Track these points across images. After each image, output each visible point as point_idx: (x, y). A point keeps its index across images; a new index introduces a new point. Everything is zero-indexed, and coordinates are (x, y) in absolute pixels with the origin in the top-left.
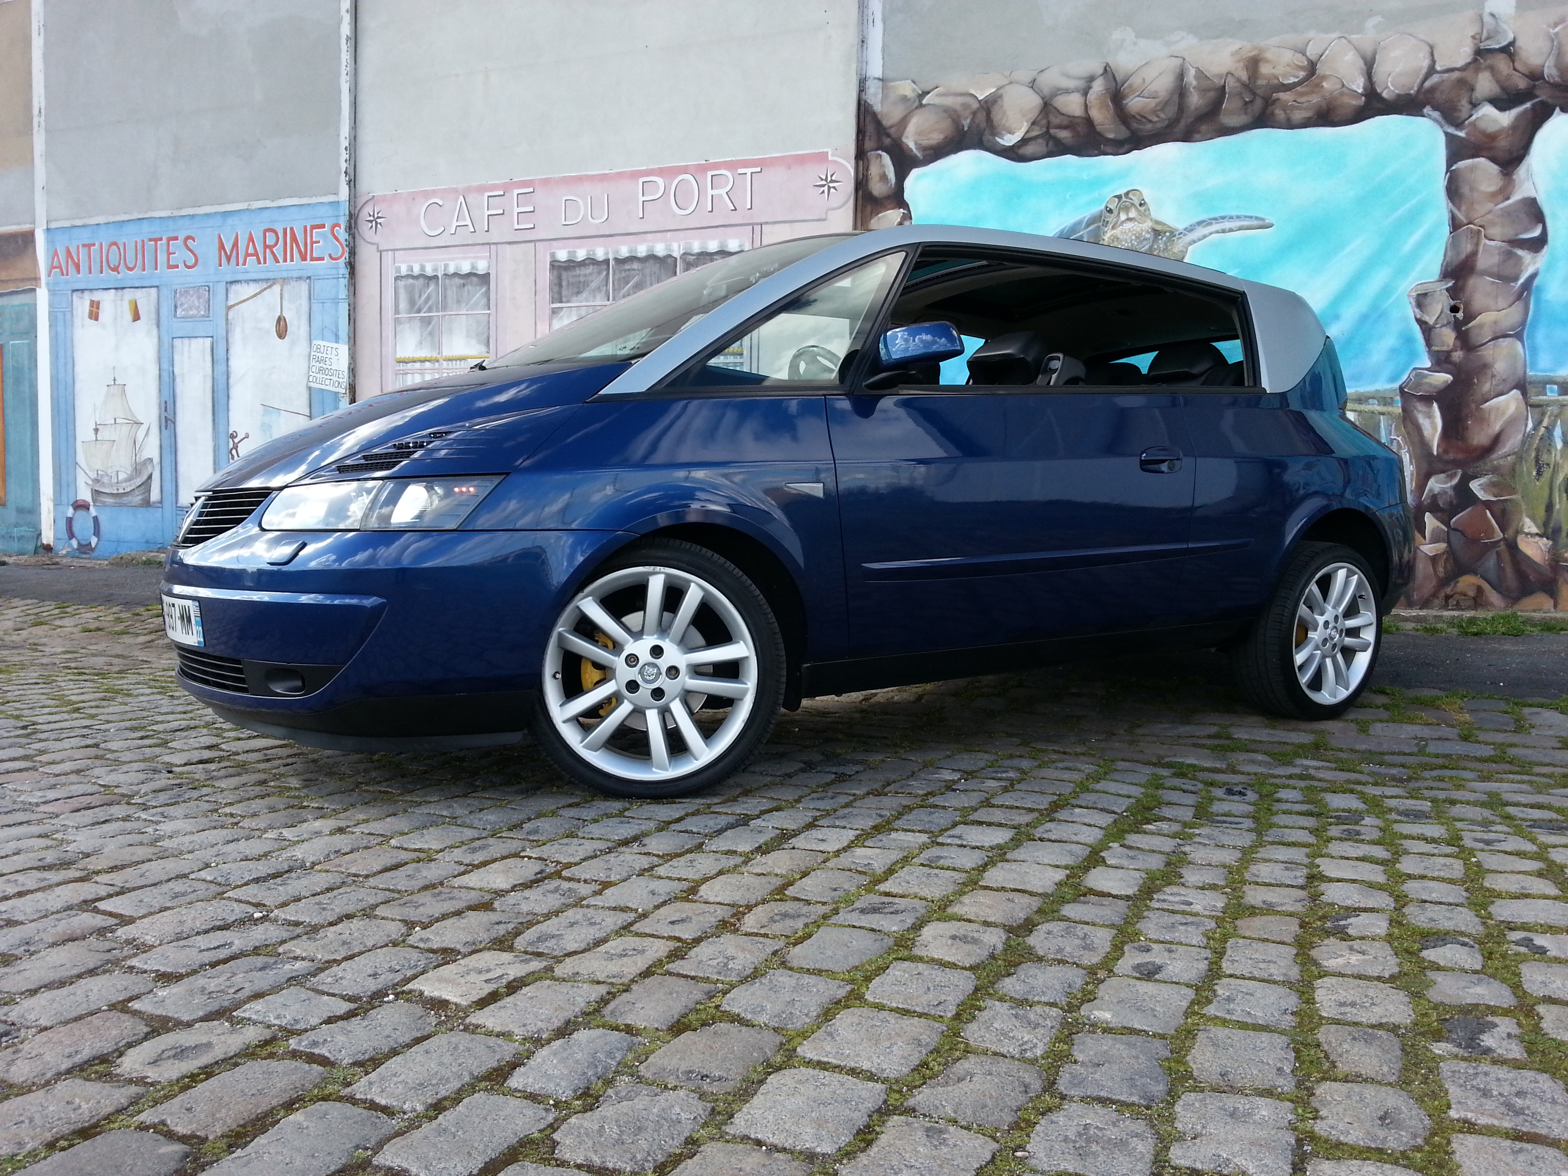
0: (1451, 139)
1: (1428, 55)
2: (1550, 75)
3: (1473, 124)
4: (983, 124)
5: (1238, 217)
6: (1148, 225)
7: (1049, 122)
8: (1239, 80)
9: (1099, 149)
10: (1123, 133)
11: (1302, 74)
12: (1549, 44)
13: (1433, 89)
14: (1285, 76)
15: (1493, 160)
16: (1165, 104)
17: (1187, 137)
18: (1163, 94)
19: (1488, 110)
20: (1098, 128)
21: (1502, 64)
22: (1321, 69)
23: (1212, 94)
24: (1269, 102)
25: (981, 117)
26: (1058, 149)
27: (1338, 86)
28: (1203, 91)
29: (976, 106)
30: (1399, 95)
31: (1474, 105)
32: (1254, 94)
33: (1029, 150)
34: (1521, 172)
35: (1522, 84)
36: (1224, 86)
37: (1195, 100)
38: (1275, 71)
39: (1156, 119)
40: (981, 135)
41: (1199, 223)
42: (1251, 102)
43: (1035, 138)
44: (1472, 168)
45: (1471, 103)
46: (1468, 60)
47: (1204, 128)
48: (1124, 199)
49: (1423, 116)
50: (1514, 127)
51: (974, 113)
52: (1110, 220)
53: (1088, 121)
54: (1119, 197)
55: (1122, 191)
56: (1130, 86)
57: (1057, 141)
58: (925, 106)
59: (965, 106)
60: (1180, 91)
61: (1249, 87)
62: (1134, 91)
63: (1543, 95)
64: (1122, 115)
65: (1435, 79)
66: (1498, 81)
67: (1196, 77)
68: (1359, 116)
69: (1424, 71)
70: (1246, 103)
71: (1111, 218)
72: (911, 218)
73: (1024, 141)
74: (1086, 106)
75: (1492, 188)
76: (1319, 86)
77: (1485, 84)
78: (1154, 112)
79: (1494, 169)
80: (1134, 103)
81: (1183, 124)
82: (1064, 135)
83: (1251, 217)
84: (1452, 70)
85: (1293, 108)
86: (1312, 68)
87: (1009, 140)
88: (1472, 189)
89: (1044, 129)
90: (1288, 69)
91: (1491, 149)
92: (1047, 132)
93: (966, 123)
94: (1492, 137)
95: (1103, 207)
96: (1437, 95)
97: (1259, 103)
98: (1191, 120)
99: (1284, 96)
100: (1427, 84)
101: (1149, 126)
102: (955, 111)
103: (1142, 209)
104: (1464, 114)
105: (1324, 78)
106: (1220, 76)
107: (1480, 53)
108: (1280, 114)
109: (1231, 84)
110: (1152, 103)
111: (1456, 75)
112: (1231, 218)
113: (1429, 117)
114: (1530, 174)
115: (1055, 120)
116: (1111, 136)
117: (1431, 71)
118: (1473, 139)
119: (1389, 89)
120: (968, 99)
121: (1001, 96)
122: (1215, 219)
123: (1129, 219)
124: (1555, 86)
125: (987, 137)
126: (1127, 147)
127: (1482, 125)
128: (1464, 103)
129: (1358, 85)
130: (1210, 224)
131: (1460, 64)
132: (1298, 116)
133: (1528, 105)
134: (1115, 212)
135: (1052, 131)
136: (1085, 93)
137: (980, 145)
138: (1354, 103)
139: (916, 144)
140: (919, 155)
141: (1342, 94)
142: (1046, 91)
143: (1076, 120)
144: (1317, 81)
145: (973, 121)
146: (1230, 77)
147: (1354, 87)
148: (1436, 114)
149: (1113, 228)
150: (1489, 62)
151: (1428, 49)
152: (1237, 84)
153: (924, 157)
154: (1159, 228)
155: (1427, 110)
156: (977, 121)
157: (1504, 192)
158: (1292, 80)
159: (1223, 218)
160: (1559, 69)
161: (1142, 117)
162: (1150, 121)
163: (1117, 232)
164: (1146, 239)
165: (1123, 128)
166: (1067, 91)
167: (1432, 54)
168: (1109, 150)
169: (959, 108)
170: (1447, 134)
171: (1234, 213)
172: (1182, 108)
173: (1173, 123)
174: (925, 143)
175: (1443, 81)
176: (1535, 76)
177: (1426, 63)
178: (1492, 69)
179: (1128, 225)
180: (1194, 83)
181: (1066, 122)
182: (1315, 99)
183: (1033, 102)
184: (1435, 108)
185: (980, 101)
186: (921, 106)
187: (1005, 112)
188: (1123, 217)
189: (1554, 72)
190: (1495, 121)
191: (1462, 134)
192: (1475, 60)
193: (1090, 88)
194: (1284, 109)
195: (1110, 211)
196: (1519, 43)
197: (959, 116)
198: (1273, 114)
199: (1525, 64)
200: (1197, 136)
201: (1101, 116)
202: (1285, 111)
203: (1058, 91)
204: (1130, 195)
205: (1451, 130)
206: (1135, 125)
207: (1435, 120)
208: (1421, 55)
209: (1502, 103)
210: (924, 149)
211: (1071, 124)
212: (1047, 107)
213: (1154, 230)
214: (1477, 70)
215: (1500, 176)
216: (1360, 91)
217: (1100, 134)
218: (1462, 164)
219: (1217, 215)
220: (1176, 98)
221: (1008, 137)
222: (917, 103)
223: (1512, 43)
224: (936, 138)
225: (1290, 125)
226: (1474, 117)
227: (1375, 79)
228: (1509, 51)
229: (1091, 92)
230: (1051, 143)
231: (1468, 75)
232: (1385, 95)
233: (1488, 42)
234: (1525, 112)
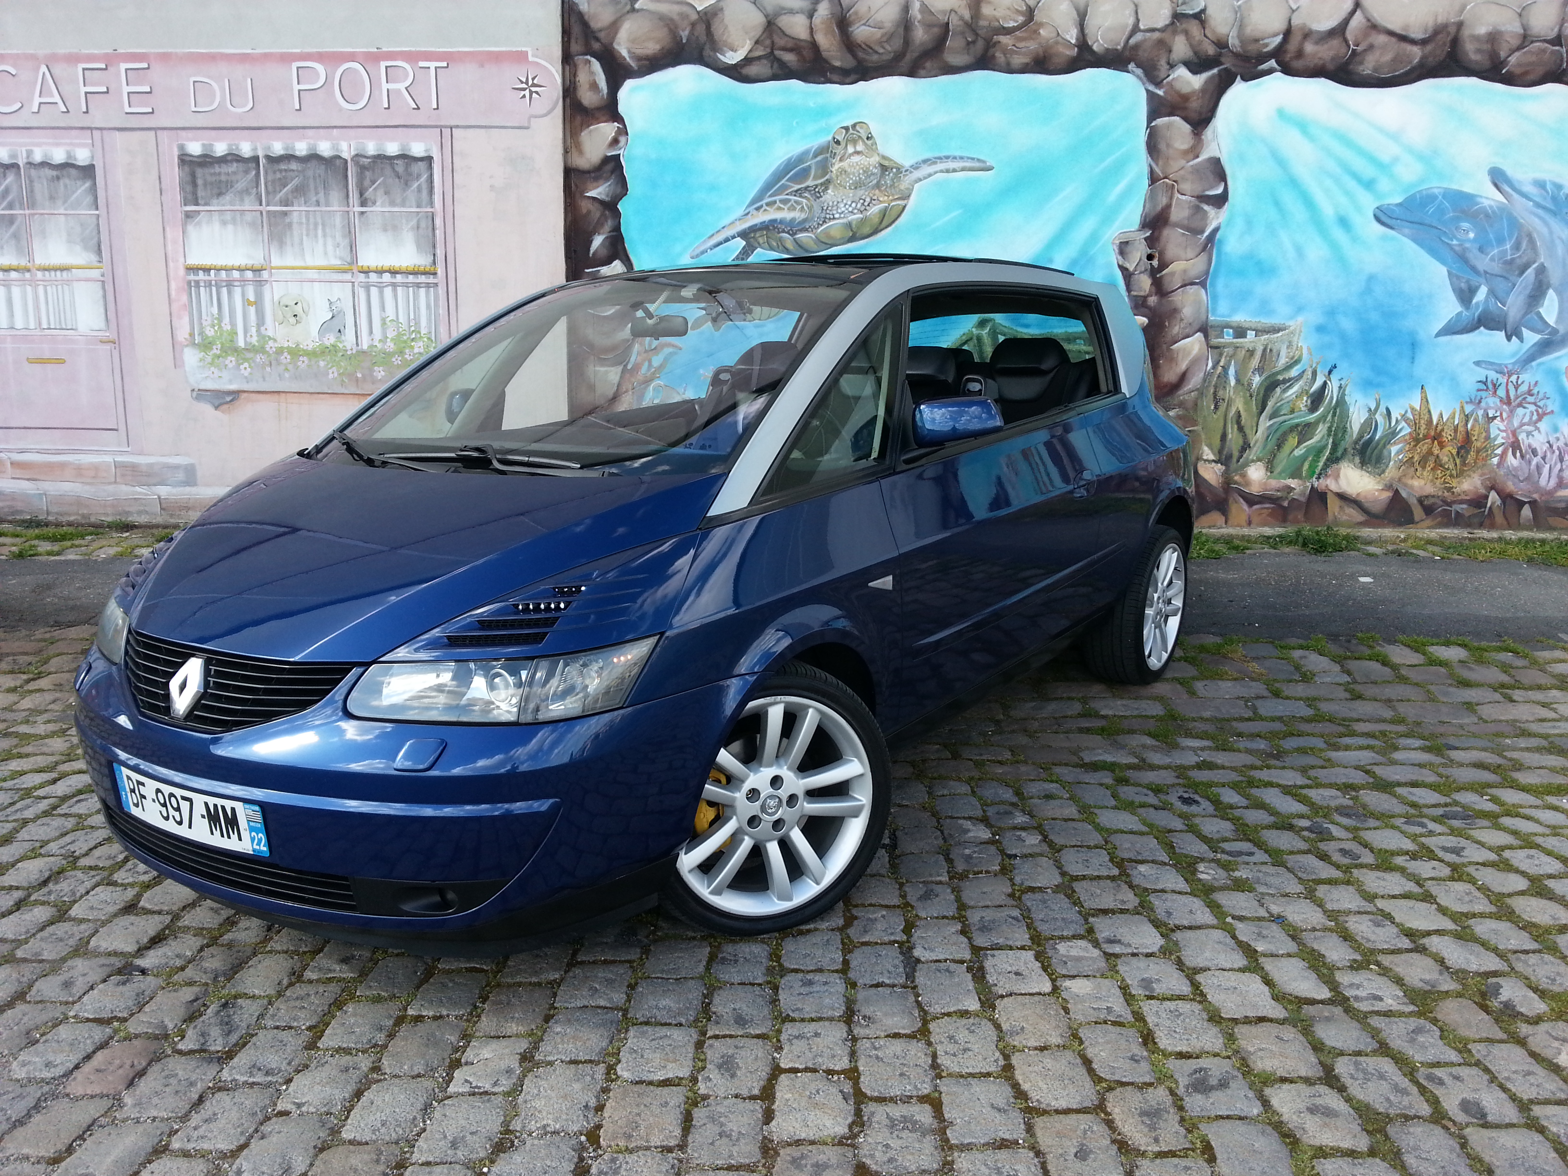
0: (1151, 95)
1: (1133, 13)
2: (1234, 45)
3: (1170, 84)
4: (703, 38)
5: (962, 158)
6: (875, 160)
7: (773, 43)
8: (961, 18)
9: (825, 76)
10: (849, 62)
11: (1021, 19)
12: (1233, 17)
13: (1136, 47)
14: (1004, 19)
15: (1186, 119)
16: (890, 37)
17: (912, 73)
18: (888, 25)
19: (1182, 72)
20: (824, 54)
21: (1194, 28)
22: (1038, 16)
23: (936, 30)
24: (990, 45)
25: (701, 29)
26: (783, 73)
27: (1055, 34)
28: (928, 26)
29: (694, 17)
30: (1107, 49)
31: (1172, 66)
32: (977, 35)
33: (752, 70)
34: (1208, 133)
35: (1211, 50)
36: (948, 24)
37: (920, 35)
38: (996, 14)
39: (881, 51)
40: (701, 50)
41: (925, 161)
42: (974, 42)
43: (759, 58)
44: (1169, 126)
45: (1168, 63)
46: (1167, 22)
47: (928, 64)
48: (851, 131)
49: (1128, 72)
50: (1204, 90)
51: (693, 25)
52: (838, 152)
53: (814, 46)
54: (847, 129)
55: (849, 123)
56: (856, 13)
57: (782, 64)
58: (638, 11)
59: (683, 16)
60: (906, 24)
61: (972, 26)
62: (860, 19)
63: (1228, 63)
64: (849, 44)
65: (1139, 37)
66: (1191, 45)
67: (921, 11)
68: (1072, 66)
69: (1130, 28)
70: (968, 43)
71: (839, 150)
72: (627, 134)
73: (748, 61)
74: (811, 29)
75: (1185, 146)
76: (1036, 32)
77: (1180, 47)
78: (880, 43)
79: (1187, 128)
80: (861, 32)
81: (909, 57)
82: (789, 58)
83: (973, 159)
84: (1153, 30)
85: (1013, 52)
86: (1030, 13)
87: (732, 58)
88: (1168, 145)
89: (769, 50)
90: (1008, 12)
91: (1185, 109)
92: (772, 53)
93: (684, 34)
94: (1185, 98)
95: (830, 138)
96: (1140, 53)
97: (980, 44)
98: (916, 55)
99: (1005, 40)
100: (1132, 41)
101: (875, 57)
102: (672, 20)
103: (869, 142)
104: (1162, 75)
105: (1041, 25)
106: (944, 12)
107: (1177, 17)
108: (1000, 57)
109: (954, 21)
110: (878, 33)
111: (1157, 35)
112: (955, 158)
113: (1133, 73)
114: (1215, 136)
115: (780, 42)
116: (837, 64)
117: (1136, 29)
118: (1169, 98)
119: (1099, 43)
120: (685, 9)
121: (722, 9)
122: (940, 158)
123: (858, 153)
124: (1236, 55)
125: (707, 52)
126: (853, 77)
127: (1178, 86)
128: (1163, 63)
129: (1072, 36)
130: (935, 163)
131: (1160, 25)
132: (1018, 60)
133: (1215, 71)
134: (843, 144)
135: (777, 53)
136: (811, 16)
137: (700, 59)
138: (1068, 53)
139: (629, 52)
140: (633, 64)
141: (1057, 43)
142: (770, 9)
143: (802, 44)
144: (1034, 27)
145: (692, 33)
146: (953, 14)
147: (1068, 37)
148: (1139, 71)
149: (841, 160)
150: (1184, 26)
151: (1133, 6)
152: (960, 23)
153: (640, 67)
154: (886, 163)
155: (1131, 66)
156: (696, 34)
157: (1194, 151)
158: (1012, 24)
159: (947, 157)
160: (1241, 41)
161: (868, 48)
162: (876, 52)
163: (844, 164)
164: (873, 174)
165: (849, 57)
166: (791, 12)
167: (1137, 13)
168: (835, 77)
169: (676, 17)
170: (1148, 91)
171: (958, 153)
172: (907, 41)
173: (899, 56)
174: (640, 52)
175: (1145, 40)
176: (1221, 44)
177: (1131, 21)
178: (1186, 33)
179: (856, 159)
180: (919, 17)
181: (790, 45)
182: (1032, 45)
183: (757, 19)
184: (1138, 66)
185: (698, 12)
186: (633, 10)
187: (726, 27)
188: (851, 149)
189: (1237, 42)
190: (1189, 83)
191: (1160, 92)
192: (1172, 23)
193: (815, 10)
194: (1005, 52)
195: (838, 143)
196: (1209, 11)
197: (676, 27)
198: (993, 56)
199: (1214, 32)
200: (922, 72)
201: (827, 42)
202: (1005, 54)
203: (783, 11)
204: (858, 128)
205: (1151, 88)
206: (861, 54)
207: (1138, 77)
208: (1127, 12)
209: (1196, 65)
210: (639, 59)
211: (796, 47)
212: (771, 26)
213: (881, 165)
214: (1175, 33)
215: (1192, 136)
216: (1073, 41)
217: (826, 61)
218: (1160, 121)
219: (942, 154)
220: (901, 31)
221: (730, 54)
222: (628, 7)
223: (1203, 11)
224: (652, 48)
225: (1010, 70)
226: (1171, 78)
227: (1086, 31)
228: (1200, 17)
229: (816, 15)
230: (776, 65)
231: (1165, 36)
232: (1095, 48)
233: (1184, 7)
234: (1212, 77)
